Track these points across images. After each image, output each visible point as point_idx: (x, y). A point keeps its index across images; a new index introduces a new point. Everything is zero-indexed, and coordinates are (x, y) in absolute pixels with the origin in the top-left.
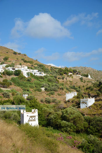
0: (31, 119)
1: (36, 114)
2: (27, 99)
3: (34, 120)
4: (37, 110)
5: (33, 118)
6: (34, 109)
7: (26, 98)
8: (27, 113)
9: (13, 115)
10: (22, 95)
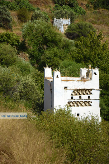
0: (76, 98)
1: (94, 83)
2: (69, 34)
3: (88, 103)
4: (97, 70)
5: (83, 97)
6: (88, 68)
7: (63, 30)
8: (64, 78)
9: (21, 83)
10: (50, 20)
